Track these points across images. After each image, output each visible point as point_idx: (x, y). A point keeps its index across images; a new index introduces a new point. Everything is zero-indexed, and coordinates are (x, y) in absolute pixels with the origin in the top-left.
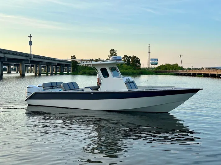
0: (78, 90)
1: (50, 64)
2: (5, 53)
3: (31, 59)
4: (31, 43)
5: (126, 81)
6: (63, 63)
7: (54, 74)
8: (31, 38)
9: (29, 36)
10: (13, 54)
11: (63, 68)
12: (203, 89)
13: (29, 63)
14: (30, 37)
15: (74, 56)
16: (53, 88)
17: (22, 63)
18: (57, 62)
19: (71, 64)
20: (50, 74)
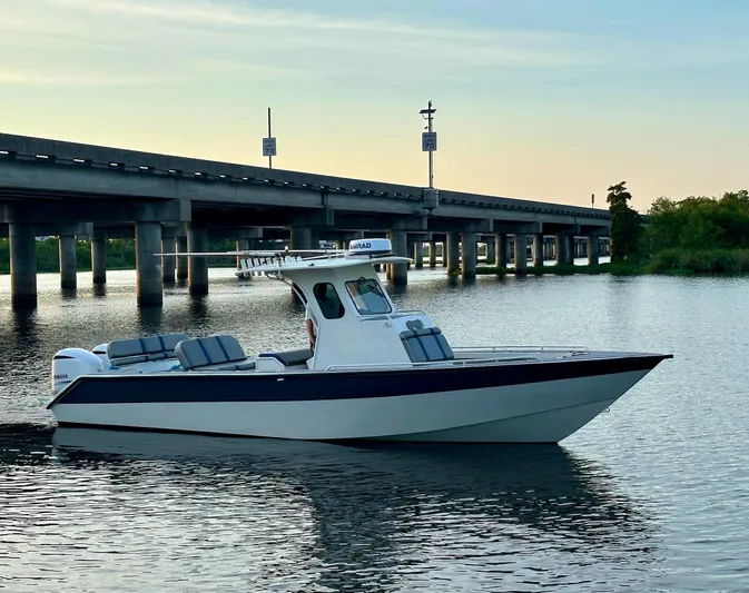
0: (239, 364)
1: (514, 226)
2: (325, 192)
3: (431, 209)
4: (430, 142)
5: (406, 329)
6: (570, 220)
7: (530, 270)
8: (430, 119)
9: (423, 112)
10: (358, 194)
11: (572, 240)
12: (671, 356)
13: (425, 226)
14: (426, 115)
15: (619, 187)
16: (147, 360)
17: (393, 230)
18: (543, 218)
19: (609, 224)
20: (511, 271)
